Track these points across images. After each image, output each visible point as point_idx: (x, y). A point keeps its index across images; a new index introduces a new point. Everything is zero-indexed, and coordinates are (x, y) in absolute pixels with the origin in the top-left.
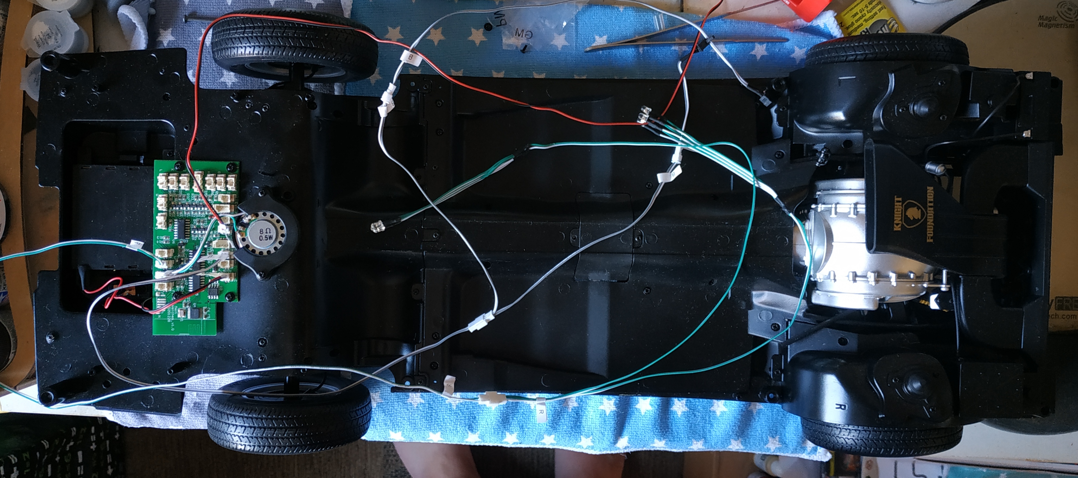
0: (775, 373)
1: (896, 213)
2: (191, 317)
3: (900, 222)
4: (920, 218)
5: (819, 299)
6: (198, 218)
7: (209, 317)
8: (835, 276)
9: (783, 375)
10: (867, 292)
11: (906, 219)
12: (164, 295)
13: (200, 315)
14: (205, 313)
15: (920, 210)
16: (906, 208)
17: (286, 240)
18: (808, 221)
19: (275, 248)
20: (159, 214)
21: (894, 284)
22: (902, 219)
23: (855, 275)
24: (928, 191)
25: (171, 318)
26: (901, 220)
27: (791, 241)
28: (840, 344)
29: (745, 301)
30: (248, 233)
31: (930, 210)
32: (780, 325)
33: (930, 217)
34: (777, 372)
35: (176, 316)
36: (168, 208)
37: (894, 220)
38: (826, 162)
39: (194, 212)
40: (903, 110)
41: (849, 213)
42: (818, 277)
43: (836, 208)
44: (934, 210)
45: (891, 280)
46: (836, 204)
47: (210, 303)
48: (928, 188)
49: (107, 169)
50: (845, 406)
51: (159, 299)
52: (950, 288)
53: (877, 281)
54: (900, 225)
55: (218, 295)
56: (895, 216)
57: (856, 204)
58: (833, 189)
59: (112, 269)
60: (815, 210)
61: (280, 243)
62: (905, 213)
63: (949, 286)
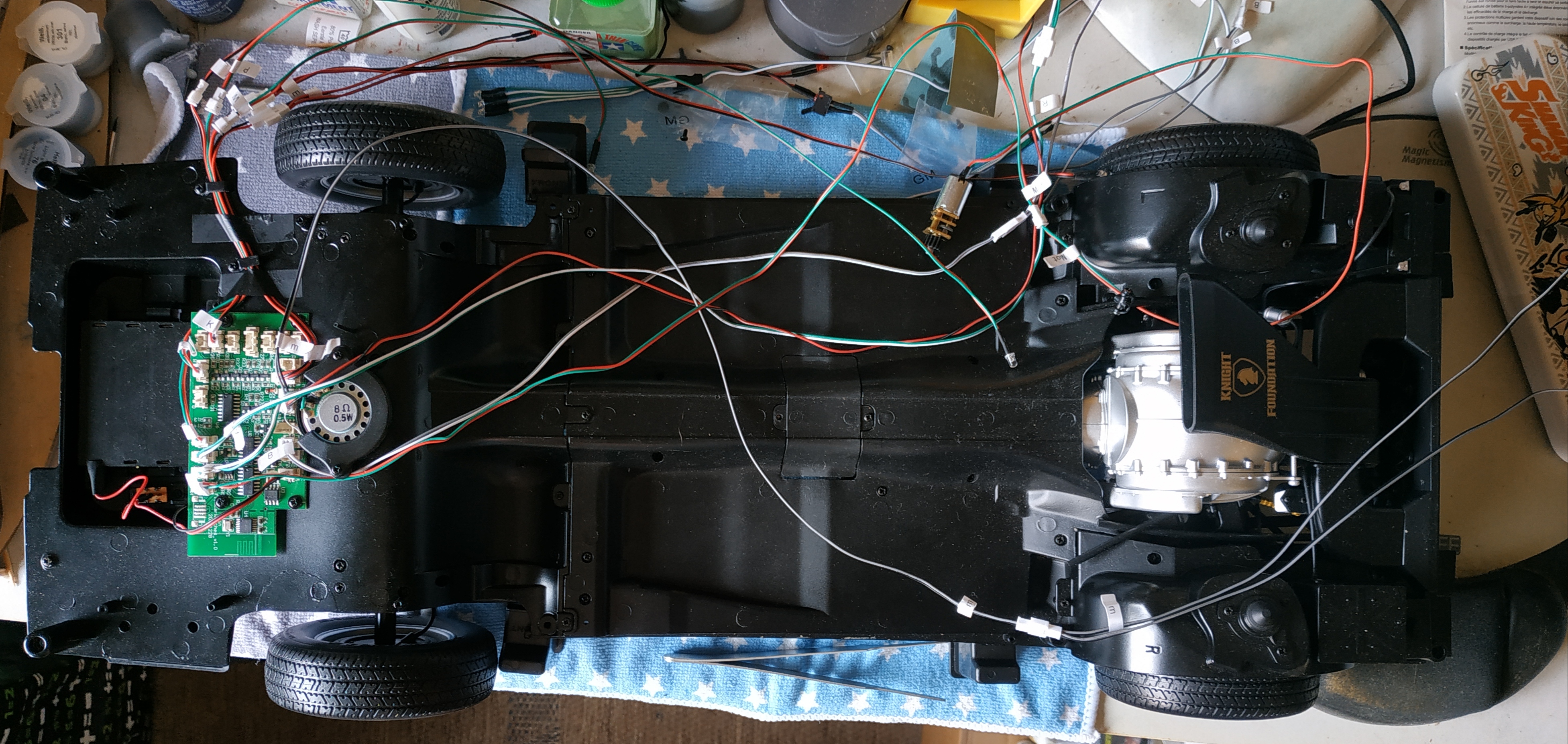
0: (1062, 604)
1: (1223, 375)
2: (241, 531)
3: (1230, 388)
4: (1257, 383)
5: (1119, 499)
6: (252, 391)
7: (266, 531)
8: (1141, 466)
9: (1072, 608)
10: (1186, 487)
11: (1238, 384)
12: (204, 501)
13: (253, 527)
14: (260, 525)
15: (1257, 372)
16: (1238, 368)
17: (372, 422)
18: (1103, 391)
19: (357, 433)
20: (197, 387)
21: (1223, 476)
22: (1232, 384)
23: (1169, 465)
24: (1268, 346)
25: (213, 532)
26: (1231, 386)
27: (1080, 420)
28: (1151, 562)
29: (1018, 504)
30: (318, 412)
31: (1271, 372)
32: (1067, 537)
33: (1271, 382)
34: (1065, 604)
35: (220, 529)
36: (210, 379)
37: (1221, 386)
38: (1127, 310)
39: (246, 384)
40: (1230, 234)
41: (1159, 378)
42: (1117, 469)
43: (1140, 372)
44: (1276, 372)
45: (1219, 471)
46: (1141, 367)
47: (268, 511)
48: (1268, 341)
49: (128, 326)
50: (1158, 648)
51: (196, 506)
52: (1301, 482)
53: (1199, 473)
54: (1229, 393)
55: (278, 499)
56: (1223, 379)
57: (1168, 366)
58: (1136, 347)
59: (133, 465)
60: (1113, 375)
61: (363, 425)
62: (1236, 376)
63: (1299, 479)
